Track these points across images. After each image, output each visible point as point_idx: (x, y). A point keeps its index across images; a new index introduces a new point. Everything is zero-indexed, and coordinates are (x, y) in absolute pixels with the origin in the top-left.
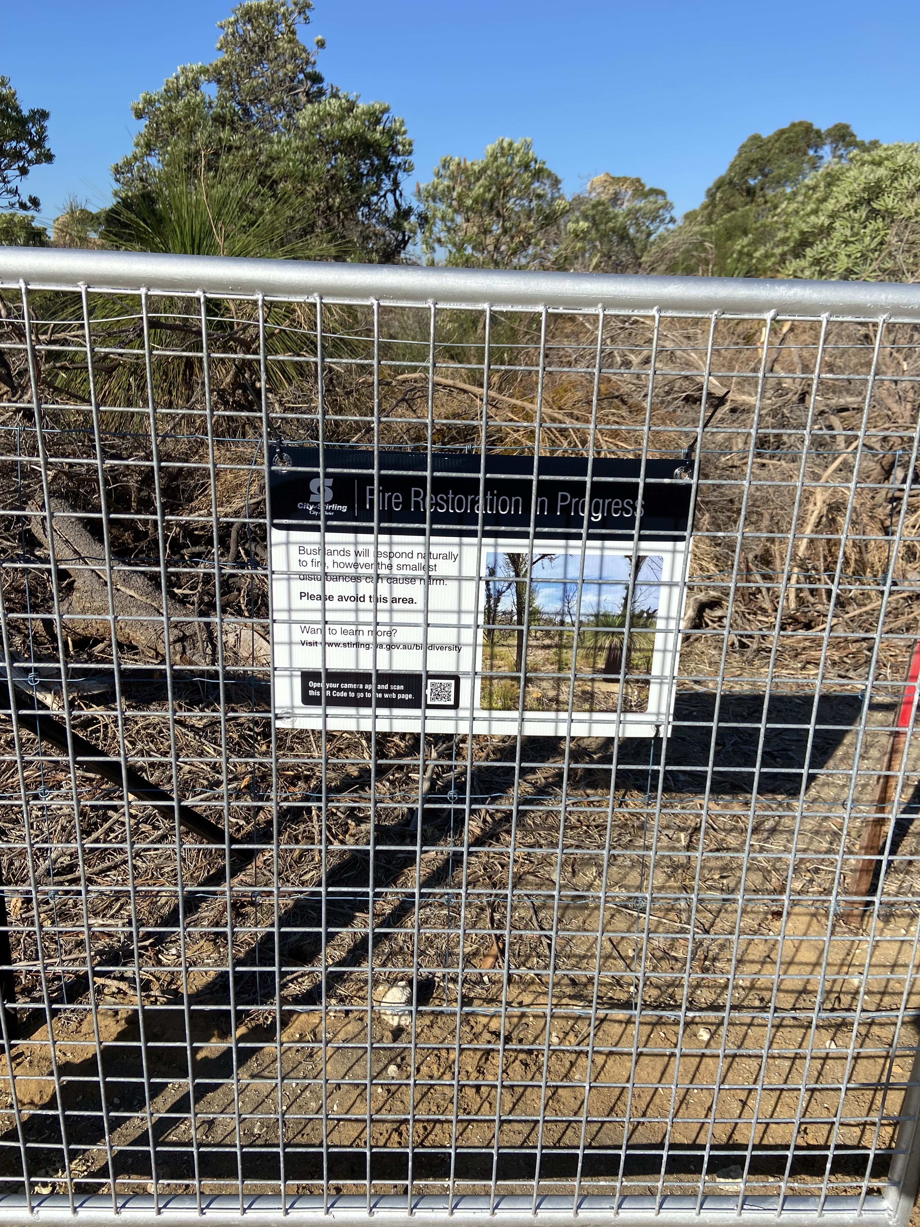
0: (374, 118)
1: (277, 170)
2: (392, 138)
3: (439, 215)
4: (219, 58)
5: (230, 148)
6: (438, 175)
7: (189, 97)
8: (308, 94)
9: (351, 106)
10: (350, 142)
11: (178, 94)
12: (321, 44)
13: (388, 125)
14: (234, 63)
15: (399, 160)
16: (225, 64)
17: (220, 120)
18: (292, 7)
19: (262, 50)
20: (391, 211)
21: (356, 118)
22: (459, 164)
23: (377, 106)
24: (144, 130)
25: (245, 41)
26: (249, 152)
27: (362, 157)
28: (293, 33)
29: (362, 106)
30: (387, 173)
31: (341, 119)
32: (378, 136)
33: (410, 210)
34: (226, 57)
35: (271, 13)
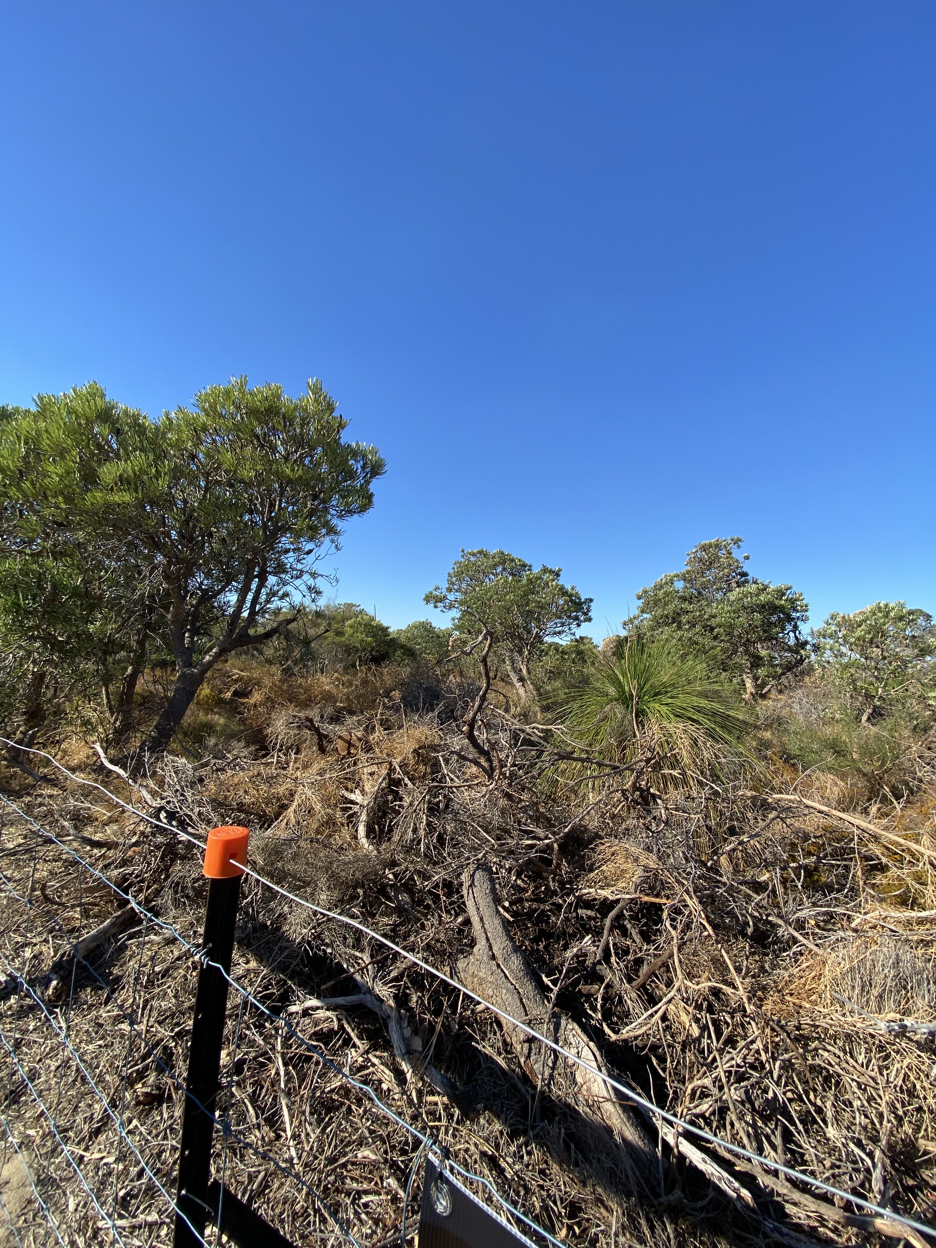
0: (781, 593)
1: (713, 622)
2: (793, 603)
3: (828, 647)
4: (685, 569)
5: (688, 612)
6: (828, 624)
7: (667, 588)
8: (737, 583)
9: (765, 588)
10: (763, 606)
11: (661, 587)
12: (747, 558)
13: (791, 596)
14: (694, 571)
15: (798, 614)
16: (688, 572)
17: (684, 599)
18: (730, 541)
19: (711, 563)
20: (792, 642)
21: (768, 594)
22: (844, 617)
23: (783, 586)
24: (641, 605)
25: (701, 560)
26: (698, 614)
27: (772, 614)
28: (730, 553)
29: (772, 587)
30: (788, 622)
31: (757, 595)
32: (783, 602)
33: (806, 643)
34: (689, 568)
35: (717, 546)
